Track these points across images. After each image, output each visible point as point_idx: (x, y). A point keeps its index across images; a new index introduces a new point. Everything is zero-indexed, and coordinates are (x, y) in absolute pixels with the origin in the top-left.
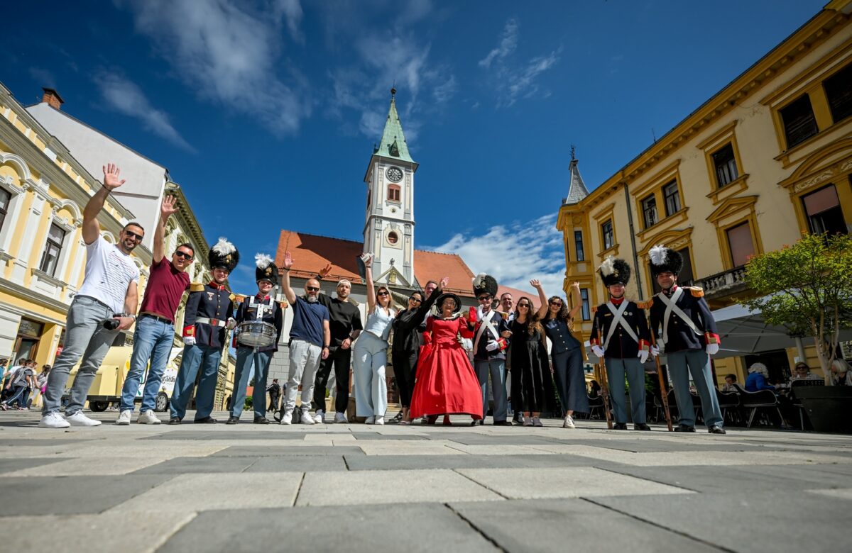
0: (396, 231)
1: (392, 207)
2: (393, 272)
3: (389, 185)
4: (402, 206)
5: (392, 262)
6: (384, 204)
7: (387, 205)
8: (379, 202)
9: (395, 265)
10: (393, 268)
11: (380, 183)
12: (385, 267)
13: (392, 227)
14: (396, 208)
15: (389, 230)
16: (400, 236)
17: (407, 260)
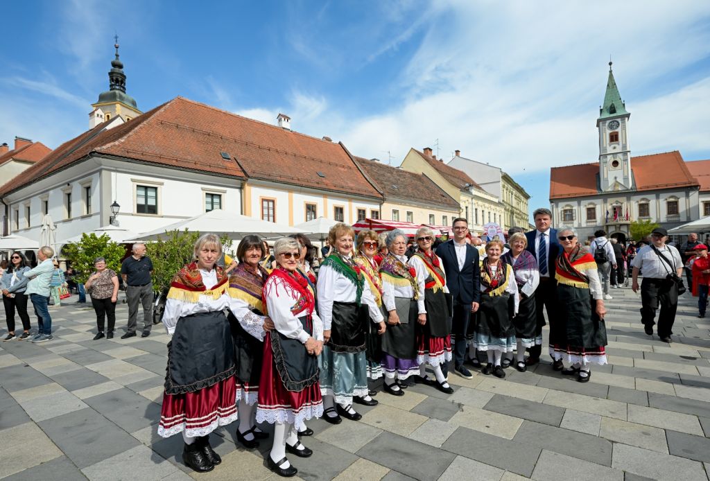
0: (618, 159)
1: (613, 146)
2: (617, 184)
3: (611, 133)
4: (621, 143)
5: (616, 178)
6: (608, 146)
7: (610, 146)
8: (605, 145)
9: (618, 180)
10: (617, 182)
11: (604, 134)
12: (611, 182)
13: (614, 158)
14: (616, 145)
15: (613, 160)
16: (620, 162)
17: (626, 174)
